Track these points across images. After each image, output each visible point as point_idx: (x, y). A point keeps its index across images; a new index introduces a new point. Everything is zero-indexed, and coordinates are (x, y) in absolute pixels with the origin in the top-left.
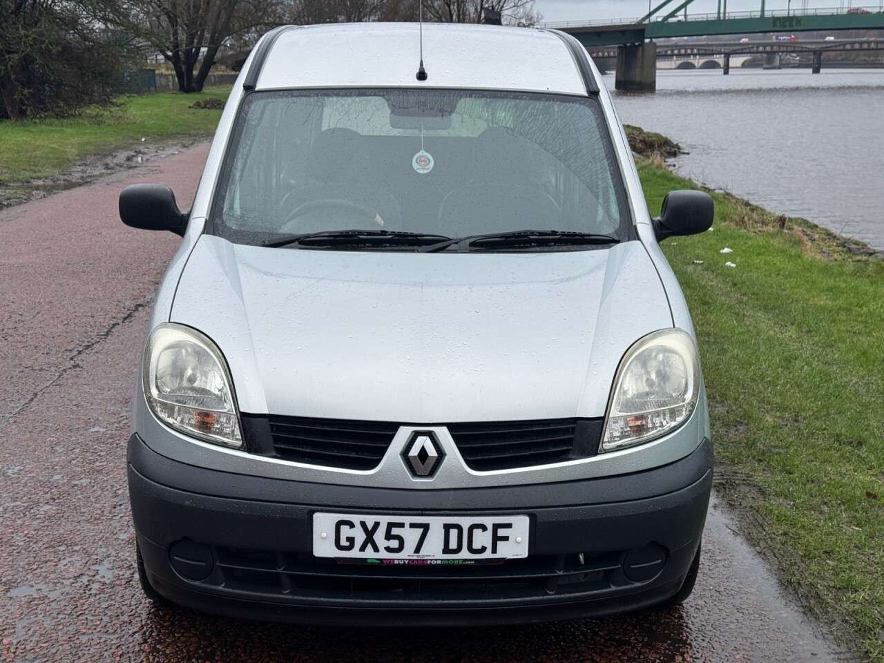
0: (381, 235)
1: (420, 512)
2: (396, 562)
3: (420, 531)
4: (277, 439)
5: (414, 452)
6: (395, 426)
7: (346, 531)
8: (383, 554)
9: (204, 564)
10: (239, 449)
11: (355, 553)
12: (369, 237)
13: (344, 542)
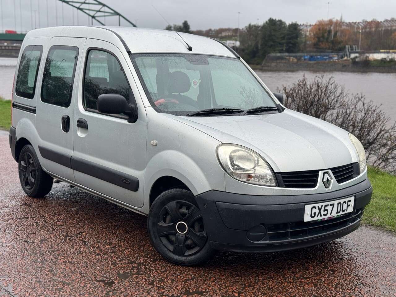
0: (222, 110)
1: (332, 200)
2: (326, 219)
3: (332, 206)
4: (285, 181)
5: (325, 180)
6: (318, 171)
7: (314, 210)
8: (323, 217)
9: (263, 234)
10: (275, 187)
11: (315, 218)
12: (220, 111)
13: (313, 215)
